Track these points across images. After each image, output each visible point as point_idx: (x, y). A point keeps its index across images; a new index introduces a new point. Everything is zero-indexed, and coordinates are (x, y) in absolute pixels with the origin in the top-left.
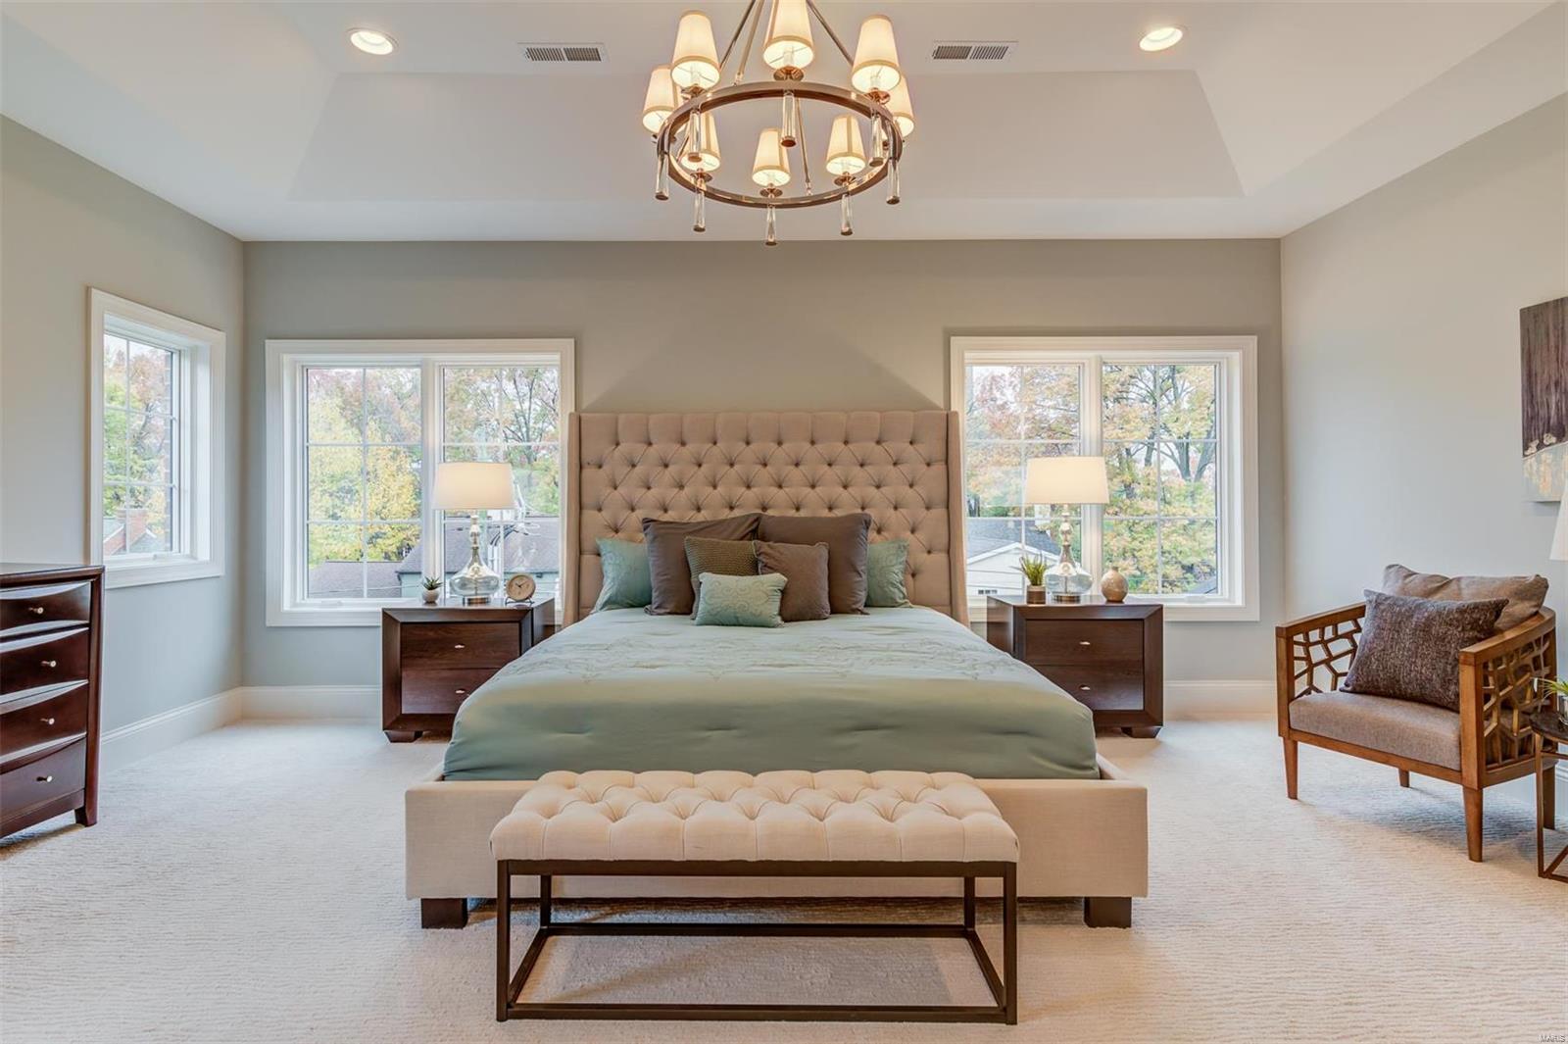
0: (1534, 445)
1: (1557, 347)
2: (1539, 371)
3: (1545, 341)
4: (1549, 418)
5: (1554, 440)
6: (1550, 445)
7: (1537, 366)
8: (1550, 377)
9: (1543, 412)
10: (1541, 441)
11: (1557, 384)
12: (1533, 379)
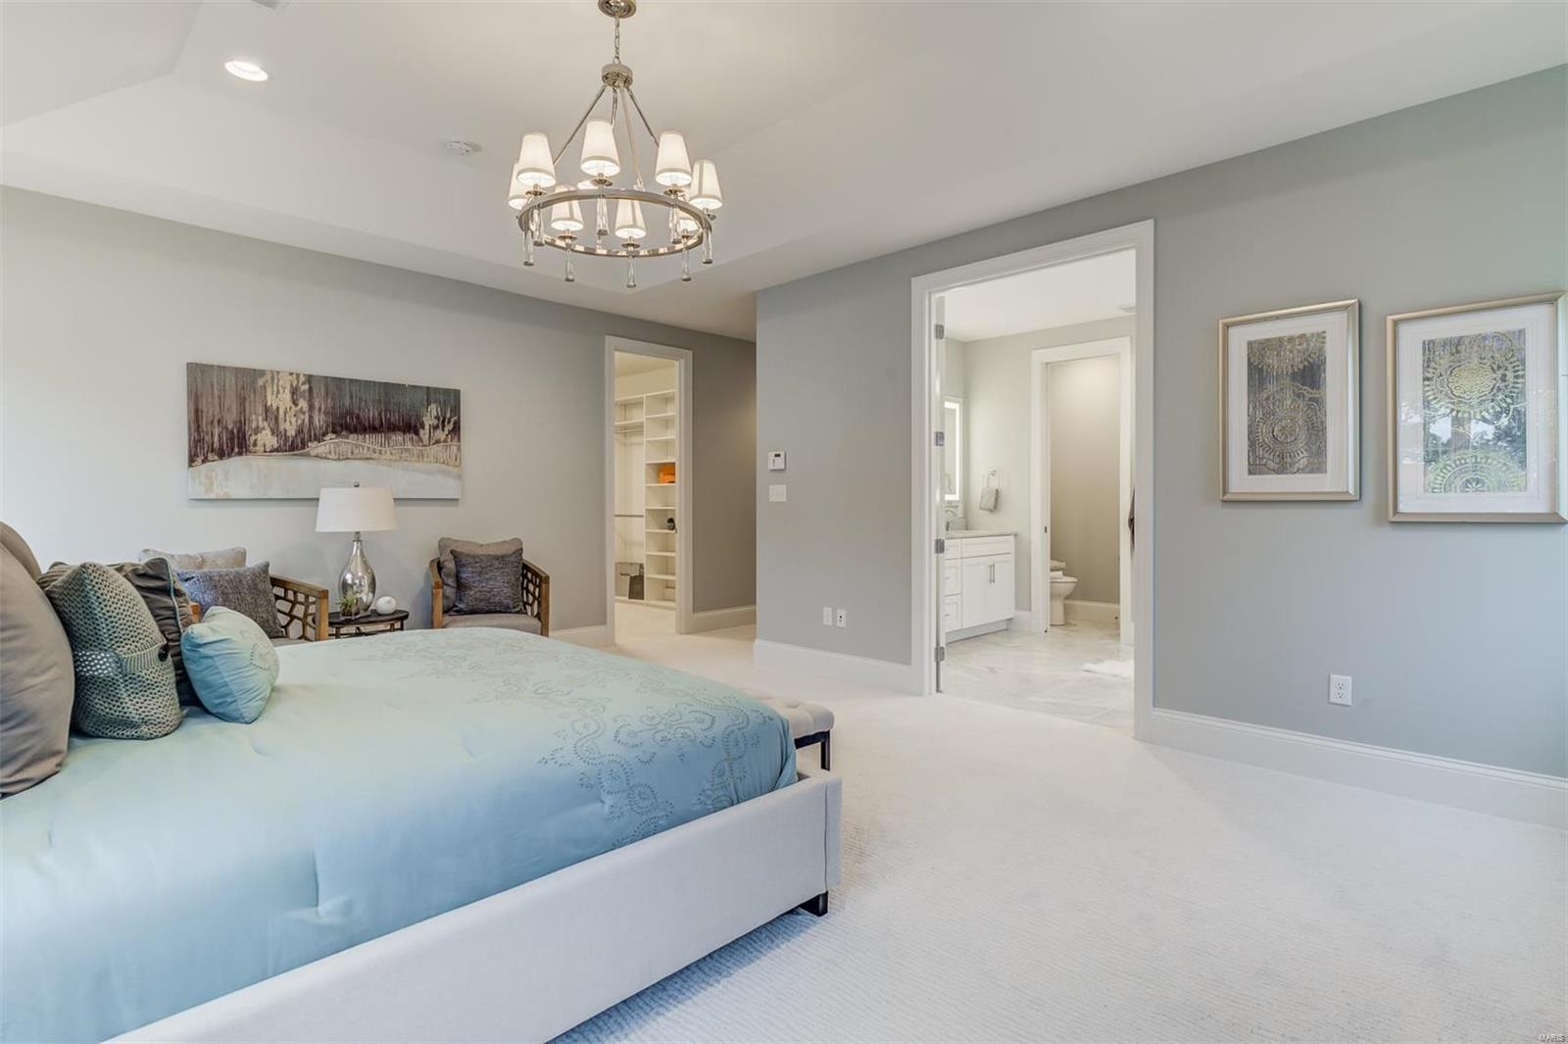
0: (199, 460)
1: (219, 397)
2: (204, 409)
3: (210, 390)
4: (213, 444)
5: (216, 457)
6: (213, 461)
7: (203, 406)
8: (214, 416)
9: (207, 438)
10: (206, 458)
11: (219, 422)
12: (200, 414)
